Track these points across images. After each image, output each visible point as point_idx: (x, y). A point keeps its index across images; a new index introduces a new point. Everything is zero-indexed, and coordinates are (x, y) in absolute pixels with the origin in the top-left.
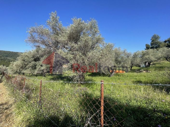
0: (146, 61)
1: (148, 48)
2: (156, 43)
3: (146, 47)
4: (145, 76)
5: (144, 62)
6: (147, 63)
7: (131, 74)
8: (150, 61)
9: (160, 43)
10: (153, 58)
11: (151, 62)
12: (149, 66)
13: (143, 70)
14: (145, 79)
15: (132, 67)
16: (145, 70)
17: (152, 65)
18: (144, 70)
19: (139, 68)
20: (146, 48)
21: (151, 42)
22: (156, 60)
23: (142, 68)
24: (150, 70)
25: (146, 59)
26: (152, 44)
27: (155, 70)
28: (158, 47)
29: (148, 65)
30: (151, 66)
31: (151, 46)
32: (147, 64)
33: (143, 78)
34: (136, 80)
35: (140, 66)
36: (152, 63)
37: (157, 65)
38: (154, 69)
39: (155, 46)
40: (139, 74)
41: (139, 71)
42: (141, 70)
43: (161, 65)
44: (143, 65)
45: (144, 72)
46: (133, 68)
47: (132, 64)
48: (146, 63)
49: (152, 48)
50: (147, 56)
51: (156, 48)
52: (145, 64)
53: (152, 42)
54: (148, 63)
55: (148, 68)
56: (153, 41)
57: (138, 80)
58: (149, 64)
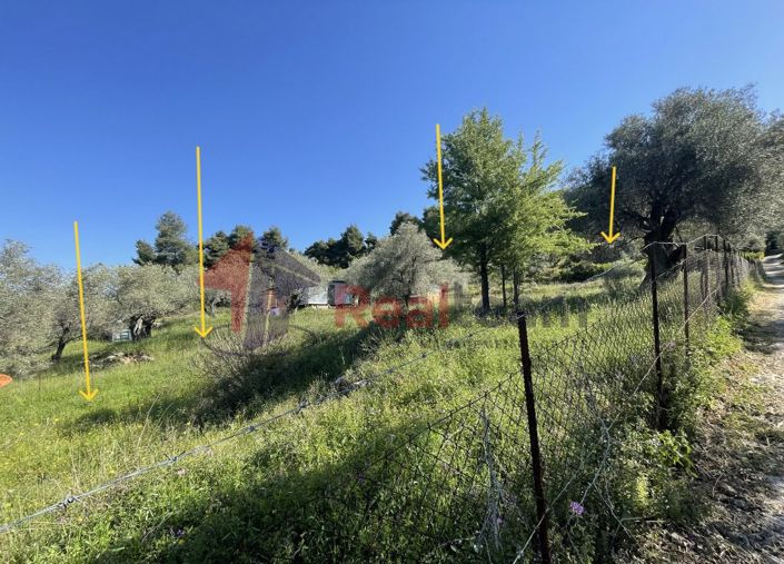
0: (135, 312)
1: (144, 258)
2: (174, 246)
3: (139, 252)
4: (128, 382)
5: (127, 316)
6: (140, 321)
7: (54, 383)
8: (149, 312)
9: (186, 249)
10: (162, 304)
11: (155, 318)
12: (149, 333)
13: (121, 354)
14: (128, 395)
15: (61, 346)
16: (131, 354)
17: (160, 328)
18: (126, 355)
19: (100, 346)
20: (137, 257)
21: (157, 236)
22: (172, 308)
23: (119, 344)
24: (152, 351)
25: (136, 304)
26: (160, 246)
27: (168, 349)
28: (181, 262)
29: (144, 329)
30: (154, 333)
31: (157, 254)
32: (139, 325)
33: (122, 390)
34: (84, 412)
35: (107, 337)
36: (158, 322)
37: (177, 329)
38: (165, 345)
39: (170, 256)
40: (102, 374)
41: (102, 360)
42: (111, 357)
43: (187, 330)
44: (120, 332)
45: (127, 361)
46: (68, 351)
47: (67, 330)
48: (134, 320)
49: (160, 260)
50: (138, 294)
51: (174, 263)
52: (132, 328)
53: (161, 236)
54: (144, 323)
55: (143, 341)
56: (163, 235)
57: (95, 408)
58: (148, 325)
